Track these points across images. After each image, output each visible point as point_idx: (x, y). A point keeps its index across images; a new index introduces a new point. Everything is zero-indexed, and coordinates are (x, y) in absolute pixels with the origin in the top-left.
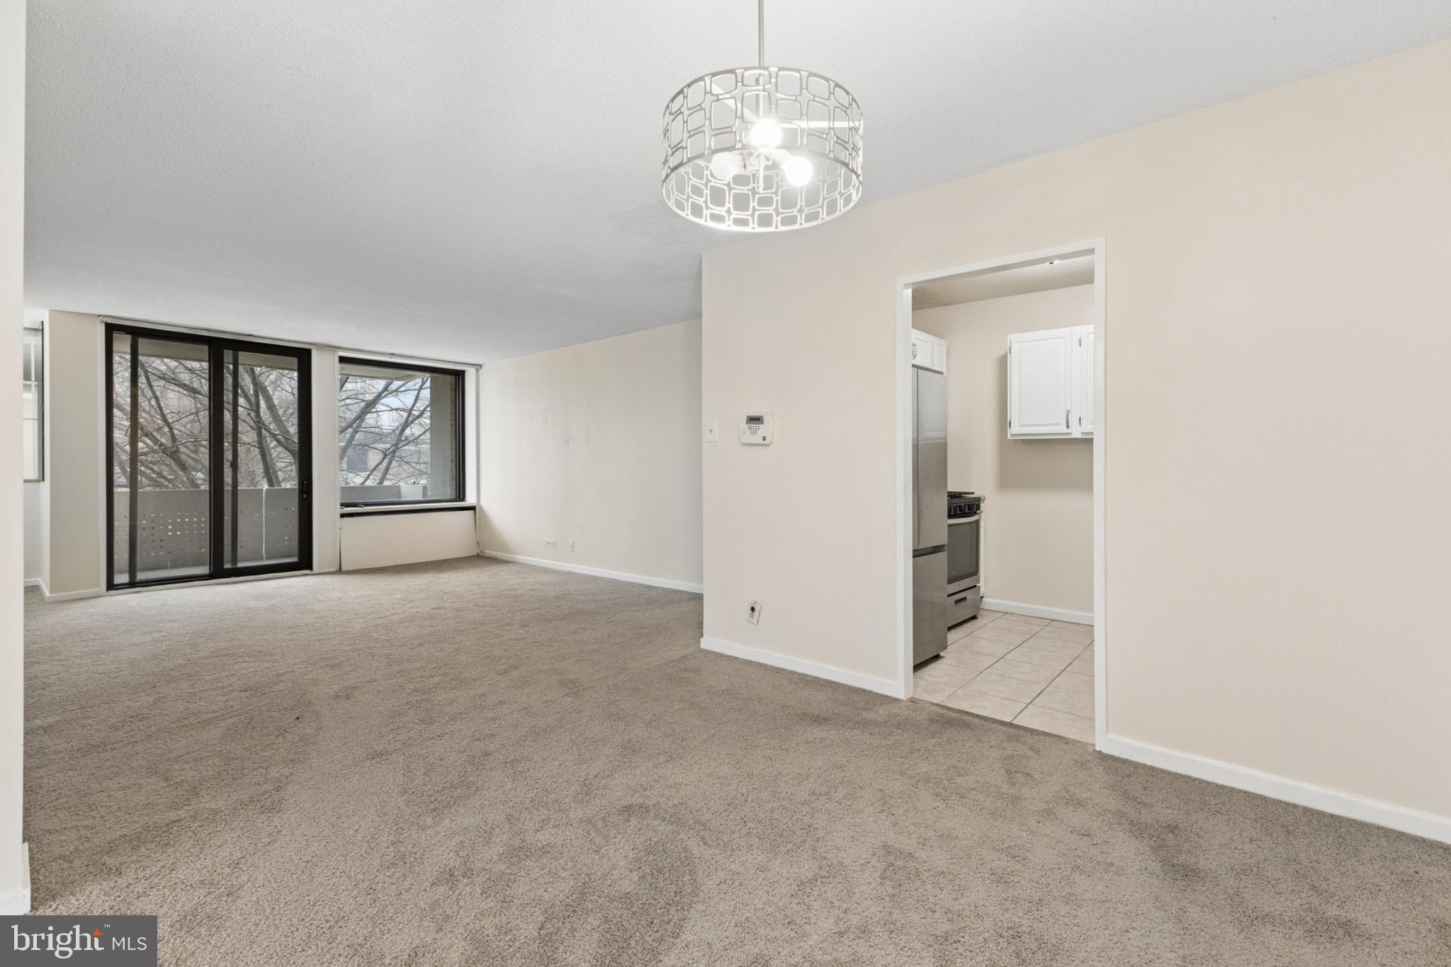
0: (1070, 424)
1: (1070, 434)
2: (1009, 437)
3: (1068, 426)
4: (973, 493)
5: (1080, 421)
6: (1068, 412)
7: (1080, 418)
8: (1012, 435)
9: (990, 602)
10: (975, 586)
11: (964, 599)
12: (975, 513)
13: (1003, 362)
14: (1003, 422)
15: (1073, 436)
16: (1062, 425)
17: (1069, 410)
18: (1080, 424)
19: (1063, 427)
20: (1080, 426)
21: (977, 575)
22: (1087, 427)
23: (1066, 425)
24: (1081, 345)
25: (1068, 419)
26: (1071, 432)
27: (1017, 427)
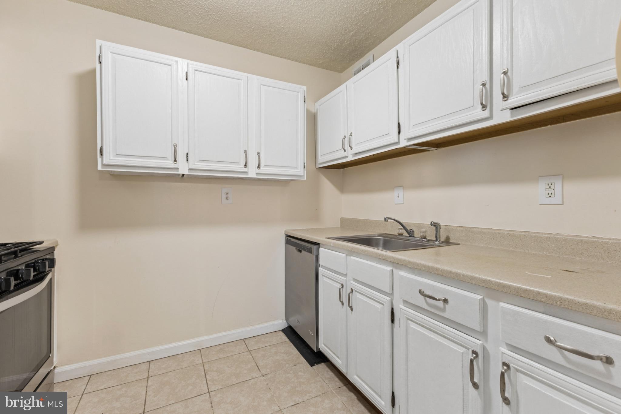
0: (177, 160)
2: (100, 168)
3: (175, 160)
5: (187, 156)
6: (175, 147)
7: (187, 154)
8: (104, 165)
9: (66, 371)
10: (49, 373)
15: (181, 172)
16: (168, 160)
17: (176, 145)
18: (187, 160)
19: (170, 161)
20: (188, 162)
21: (49, 356)
22: (195, 164)
23: (173, 159)
24: (187, 79)
25: (175, 154)
26: (178, 168)
27: (112, 158)
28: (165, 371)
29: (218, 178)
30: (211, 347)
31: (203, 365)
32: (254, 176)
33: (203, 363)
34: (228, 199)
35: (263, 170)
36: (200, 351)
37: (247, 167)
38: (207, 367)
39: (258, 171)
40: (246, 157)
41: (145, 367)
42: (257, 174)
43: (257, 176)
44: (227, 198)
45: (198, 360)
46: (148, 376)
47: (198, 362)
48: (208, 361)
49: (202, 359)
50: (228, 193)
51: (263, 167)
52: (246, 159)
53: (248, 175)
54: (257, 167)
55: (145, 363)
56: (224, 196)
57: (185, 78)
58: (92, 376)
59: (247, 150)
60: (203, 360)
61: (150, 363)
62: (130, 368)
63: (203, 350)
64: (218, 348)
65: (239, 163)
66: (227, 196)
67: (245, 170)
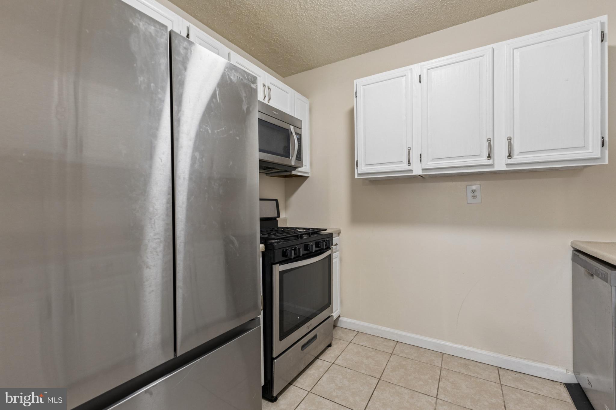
0: (411, 162)
1: (411, 171)
2: (356, 177)
3: (409, 163)
4: (326, 230)
5: (421, 157)
6: (409, 150)
7: (421, 155)
8: (359, 174)
9: (346, 322)
10: (330, 317)
11: (315, 337)
12: (328, 248)
13: (351, 113)
14: (353, 164)
15: (415, 173)
16: (404, 163)
17: (410, 148)
18: (421, 161)
19: (405, 164)
20: (421, 163)
21: (330, 306)
22: (429, 164)
23: (408, 162)
24: (420, 82)
25: (409, 157)
26: (412, 169)
27: (363, 168)
28: (405, 356)
29: (462, 175)
30: (455, 357)
31: (441, 369)
32: (504, 168)
33: (441, 367)
34: (475, 198)
35: (517, 158)
36: (443, 355)
37: (492, 158)
38: (444, 373)
39: (510, 161)
40: (490, 146)
41: (393, 344)
42: (507, 165)
43: (507, 167)
44: (474, 196)
45: (437, 362)
46: (392, 353)
47: (436, 364)
48: (448, 368)
49: (442, 363)
50: (475, 191)
51: (518, 155)
52: (489, 149)
53: (494, 167)
54: (507, 157)
55: (394, 342)
56: (470, 195)
57: (419, 81)
58: (359, 333)
59: (491, 137)
60: (442, 365)
61: (397, 343)
62: (382, 340)
63: (446, 355)
64: (463, 361)
65: (480, 155)
66: (474, 194)
67: (490, 162)
